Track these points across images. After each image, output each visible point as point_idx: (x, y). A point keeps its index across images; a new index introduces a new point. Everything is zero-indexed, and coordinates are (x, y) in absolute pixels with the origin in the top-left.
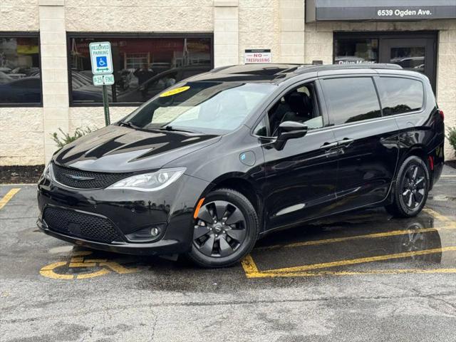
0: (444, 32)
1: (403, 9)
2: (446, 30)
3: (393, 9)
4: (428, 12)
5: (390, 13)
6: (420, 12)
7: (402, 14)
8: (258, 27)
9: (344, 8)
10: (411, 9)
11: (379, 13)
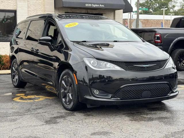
0: (105, 15)
1: (94, 4)
2: (105, 14)
3: (91, 4)
4: (103, 6)
5: (90, 5)
6: (100, 5)
7: (94, 6)
8: (35, 9)
9: (73, 2)
10: (97, 4)
11: (86, 5)
